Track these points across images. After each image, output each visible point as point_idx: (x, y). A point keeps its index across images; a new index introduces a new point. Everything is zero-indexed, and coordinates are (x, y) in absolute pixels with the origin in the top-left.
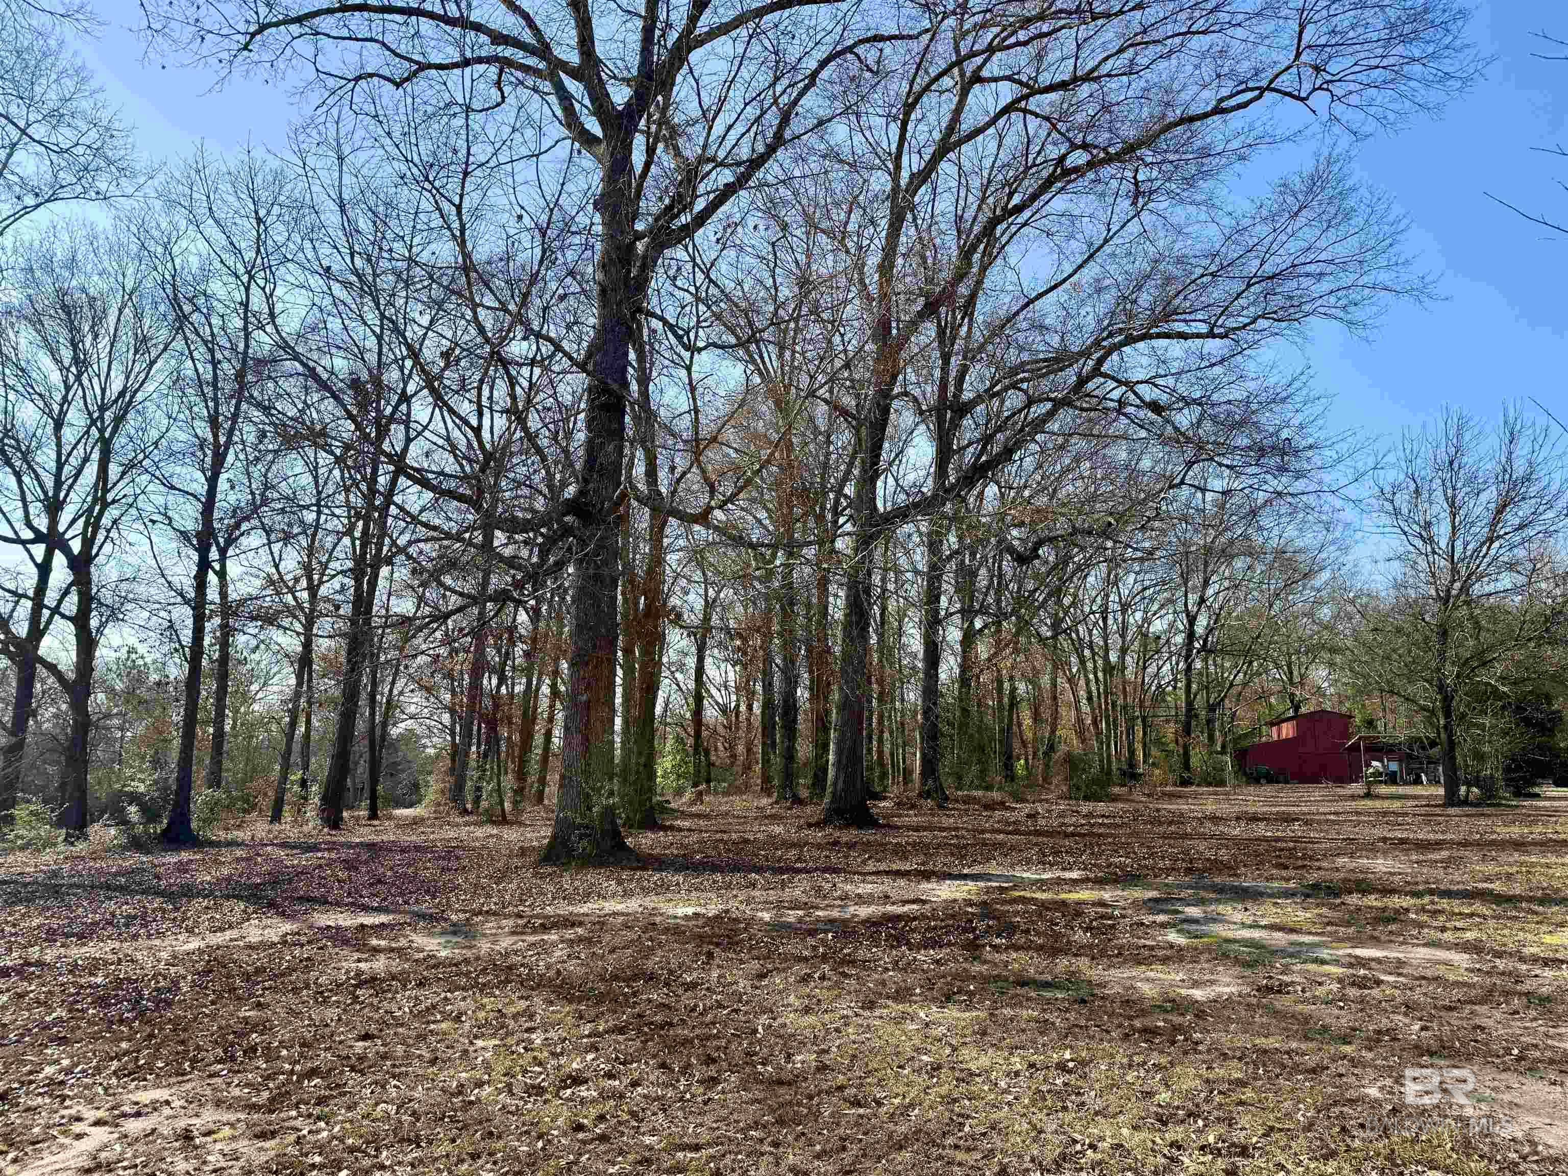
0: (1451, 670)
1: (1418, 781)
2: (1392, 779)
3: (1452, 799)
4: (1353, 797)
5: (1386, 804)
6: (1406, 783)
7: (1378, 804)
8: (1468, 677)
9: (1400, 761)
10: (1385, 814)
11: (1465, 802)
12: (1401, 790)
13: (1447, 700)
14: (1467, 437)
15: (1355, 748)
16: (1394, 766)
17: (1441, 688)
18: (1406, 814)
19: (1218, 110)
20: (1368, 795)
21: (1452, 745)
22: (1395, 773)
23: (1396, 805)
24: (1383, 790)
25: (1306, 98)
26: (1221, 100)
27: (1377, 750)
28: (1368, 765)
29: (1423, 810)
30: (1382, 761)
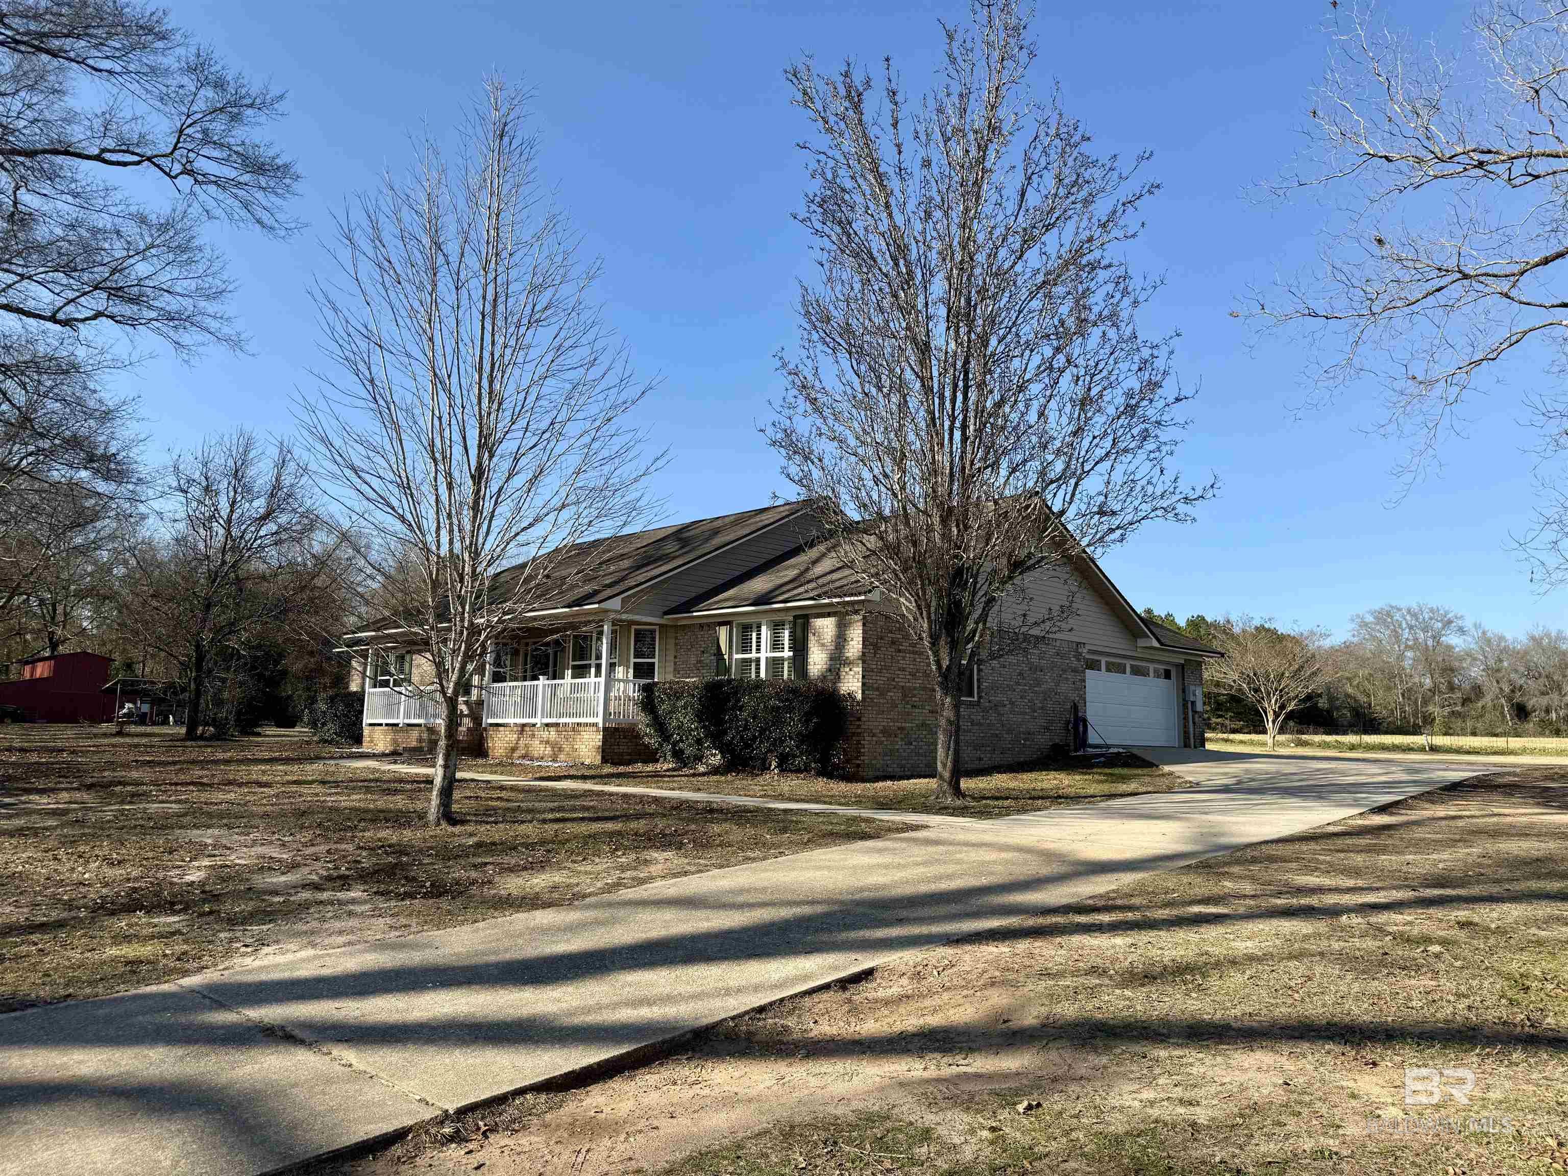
0: (207, 636)
1: (165, 722)
2: (142, 719)
3: (191, 735)
4: (105, 735)
5: (136, 740)
6: (154, 724)
7: (128, 740)
8: (219, 641)
9: (152, 704)
10: (137, 746)
11: (201, 738)
12: (149, 729)
13: (200, 658)
14: (251, 455)
15: (113, 690)
16: (145, 708)
17: (198, 647)
18: (154, 746)
19: (98, 158)
20: (120, 734)
21: (198, 693)
22: (145, 714)
23: (144, 741)
24: (133, 729)
25: (175, 177)
26: (104, 150)
27: (132, 692)
28: (122, 707)
29: (167, 744)
30: (135, 703)
